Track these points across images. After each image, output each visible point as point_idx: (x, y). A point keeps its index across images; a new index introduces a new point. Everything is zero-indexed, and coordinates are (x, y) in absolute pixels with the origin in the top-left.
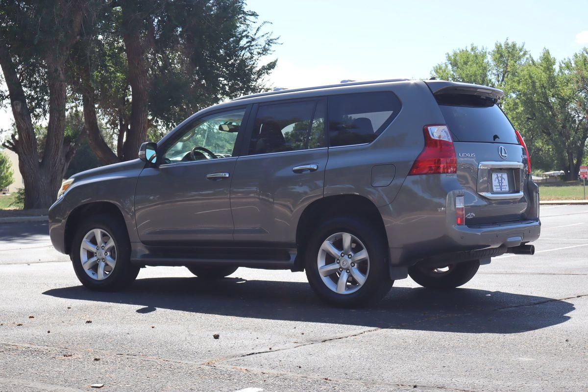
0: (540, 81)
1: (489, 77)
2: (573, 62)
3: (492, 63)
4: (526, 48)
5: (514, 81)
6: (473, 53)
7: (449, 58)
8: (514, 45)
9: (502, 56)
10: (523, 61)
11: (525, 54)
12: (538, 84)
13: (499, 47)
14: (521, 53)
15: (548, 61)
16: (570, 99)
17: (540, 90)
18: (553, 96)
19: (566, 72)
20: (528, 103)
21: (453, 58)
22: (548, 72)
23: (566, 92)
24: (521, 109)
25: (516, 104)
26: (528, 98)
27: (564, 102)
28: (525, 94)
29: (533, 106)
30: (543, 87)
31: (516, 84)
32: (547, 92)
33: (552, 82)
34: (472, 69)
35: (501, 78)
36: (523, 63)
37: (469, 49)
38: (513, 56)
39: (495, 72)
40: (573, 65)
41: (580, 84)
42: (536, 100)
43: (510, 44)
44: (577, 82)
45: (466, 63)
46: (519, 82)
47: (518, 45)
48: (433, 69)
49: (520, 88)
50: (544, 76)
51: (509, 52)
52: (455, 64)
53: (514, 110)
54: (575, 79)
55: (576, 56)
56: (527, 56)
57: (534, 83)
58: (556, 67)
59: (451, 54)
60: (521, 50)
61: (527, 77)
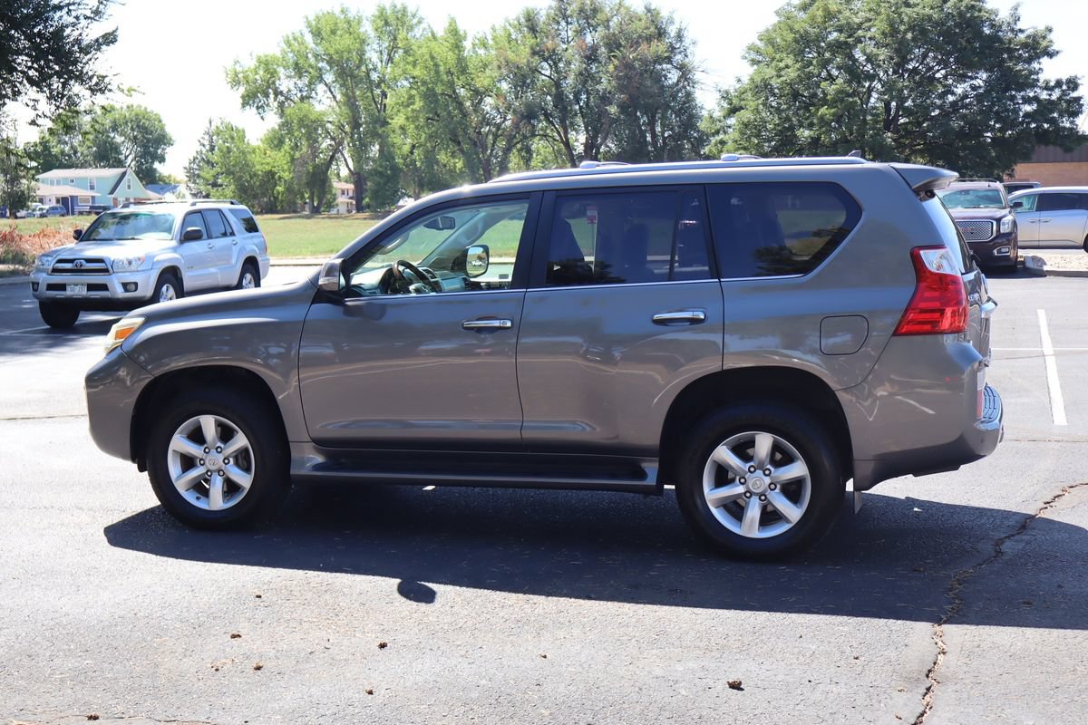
0: (444, 64)
1: (367, 55)
2: (489, 37)
3: (372, 33)
4: (421, 14)
5: (408, 63)
6: (343, 17)
7: (309, 25)
8: (405, 10)
9: (387, 24)
10: (418, 32)
11: (420, 22)
12: (442, 68)
13: (382, 11)
14: (415, 21)
15: (456, 38)
16: (487, 92)
17: (445, 77)
18: (463, 87)
19: (482, 52)
20: (430, 96)
21: (314, 23)
22: (456, 52)
23: (482, 81)
24: (418, 104)
25: (411, 97)
26: (428, 89)
27: (478, 95)
28: (424, 83)
29: (437, 101)
30: (449, 72)
31: (410, 67)
32: (456, 80)
33: (462, 66)
34: (344, 42)
35: (385, 57)
36: (418, 35)
37: (337, 11)
38: (403, 24)
39: (375, 46)
40: (491, 42)
41: (504, 71)
42: (440, 92)
43: (399, 7)
44: (499, 67)
45: (333, 32)
46: (414, 64)
47: (411, 10)
48: (282, 39)
49: (417, 72)
50: (452, 57)
51: (398, 19)
52: (317, 33)
53: (408, 106)
54: (496, 63)
55: (494, 29)
56: (422, 26)
57: (436, 65)
58: (467, 44)
59: (312, 18)
60: (414, 16)
61: (427, 57)
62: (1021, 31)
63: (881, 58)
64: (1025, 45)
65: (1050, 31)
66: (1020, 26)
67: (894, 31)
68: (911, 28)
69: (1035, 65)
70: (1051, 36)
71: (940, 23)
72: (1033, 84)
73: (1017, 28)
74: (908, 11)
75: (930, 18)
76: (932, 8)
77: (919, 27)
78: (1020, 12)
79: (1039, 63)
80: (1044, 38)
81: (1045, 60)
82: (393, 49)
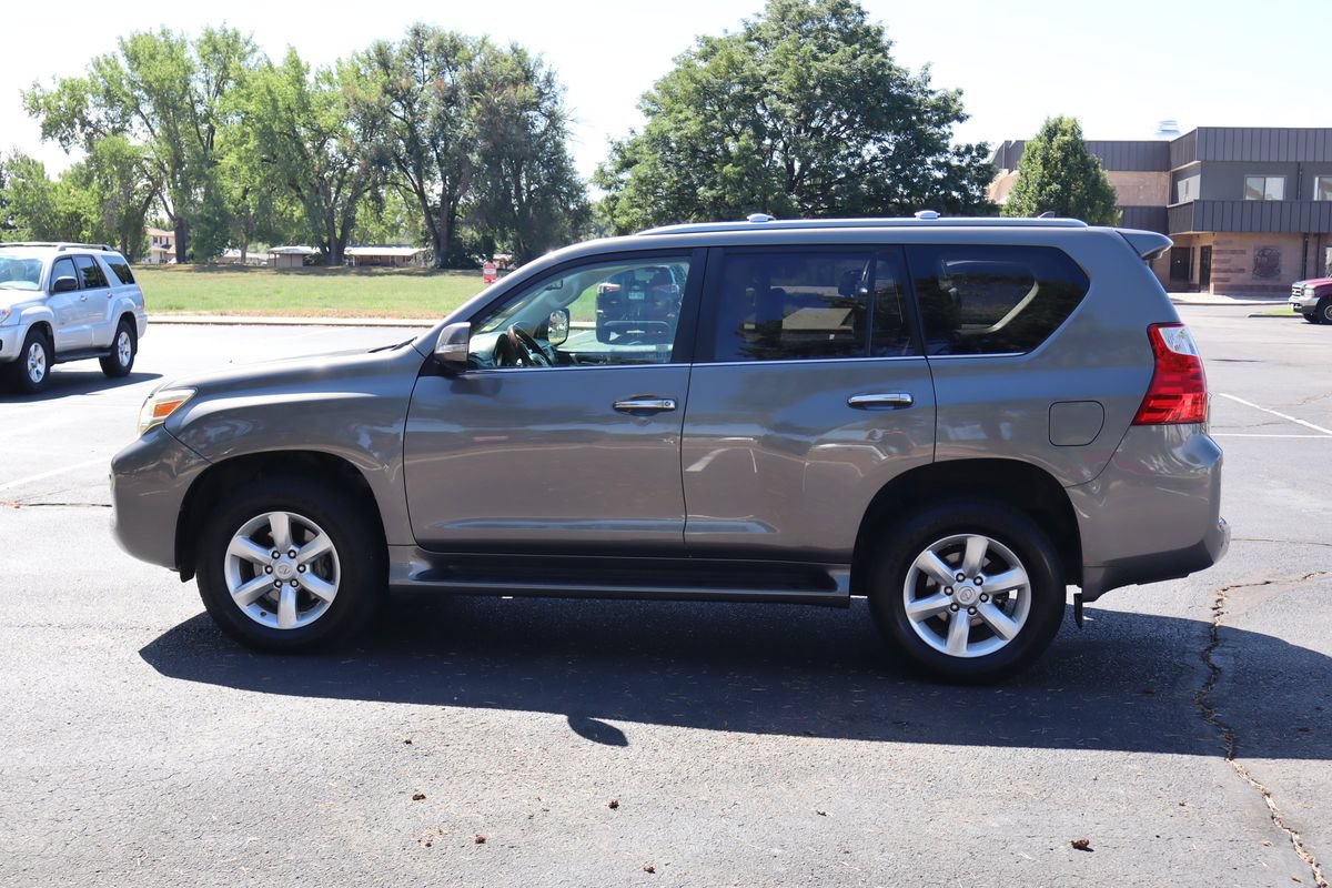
0: (284, 99)
1: (192, 84)
2: (334, 71)
3: (197, 60)
4: (256, 41)
5: (242, 96)
6: (163, 39)
7: (124, 47)
8: (237, 35)
9: (215, 50)
10: (251, 61)
11: (254, 50)
12: (280, 104)
13: (210, 38)
14: (248, 49)
15: (297, 70)
16: (331, 133)
17: (283, 114)
18: (304, 126)
19: (326, 87)
20: (266, 135)
21: (130, 45)
22: (298, 86)
23: (326, 120)
24: (253, 143)
25: (245, 134)
26: (264, 126)
27: (321, 135)
28: (259, 119)
29: (273, 141)
30: (289, 109)
31: (243, 101)
32: (296, 117)
33: (305, 107)
34: (164, 69)
35: (213, 88)
36: (252, 65)
37: (156, 32)
38: (235, 51)
39: (202, 76)
40: (336, 77)
41: (352, 110)
42: (277, 130)
43: (230, 32)
44: (347, 106)
45: (152, 57)
46: (249, 98)
47: (244, 35)
48: (90, 61)
49: (251, 107)
50: (291, 92)
51: (228, 45)
52: (133, 58)
53: (241, 144)
54: (343, 101)
55: (339, 62)
56: (257, 55)
57: (274, 100)
58: (310, 78)
59: (127, 39)
60: (247, 43)
61: (263, 90)
62: (932, 92)
63: (788, 114)
64: (935, 108)
65: (961, 93)
66: (930, 87)
67: (802, 84)
68: (821, 83)
69: (945, 129)
70: (961, 99)
71: (848, 80)
72: (944, 150)
73: (927, 88)
74: (818, 65)
75: (839, 74)
76: (841, 63)
77: (828, 83)
78: (931, 72)
79: (949, 127)
80: (955, 101)
81: (955, 124)
82: (224, 78)
